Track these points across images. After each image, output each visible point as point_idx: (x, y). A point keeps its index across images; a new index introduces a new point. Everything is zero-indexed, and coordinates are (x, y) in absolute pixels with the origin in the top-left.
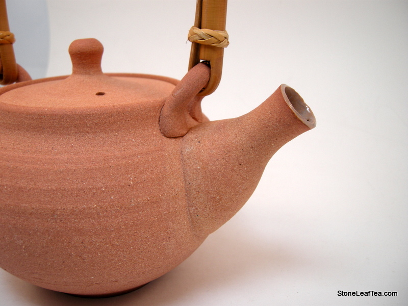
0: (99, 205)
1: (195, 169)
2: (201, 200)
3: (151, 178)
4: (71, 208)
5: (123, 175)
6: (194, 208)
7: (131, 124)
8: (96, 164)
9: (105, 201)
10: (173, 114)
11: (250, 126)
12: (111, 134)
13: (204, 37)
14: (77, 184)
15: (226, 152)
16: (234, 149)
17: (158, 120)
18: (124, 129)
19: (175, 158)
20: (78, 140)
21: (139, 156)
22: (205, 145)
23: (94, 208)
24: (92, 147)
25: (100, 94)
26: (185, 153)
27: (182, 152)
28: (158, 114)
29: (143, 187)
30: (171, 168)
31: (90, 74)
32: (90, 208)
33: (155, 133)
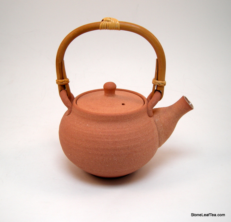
1: (161, 126)
2: (163, 136)
3: (151, 132)
4: (133, 145)
5: (145, 132)
6: (161, 139)
8: (137, 130)
9: (142, 141)
14: (134, 137)
15: (169, 120)
16: (171, 118)
20: (130, 123)
21: (147, 125)
22: (162, 118)
24: (134, 124)
25: (123, 104)
26: (156, 121)
29: (150, 135)
30: (154, 127)
32: (138, 144)
33: (147, 116)
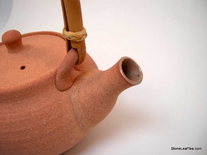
0: (31, 137)
1: (78, 108)
2: (84, 121)
3: (55, 118)
4: (18, 140)
5: (40, 120)
6: (81, 124)
7: (39, 91)
8: (25, 117)
9: (33, 134)
10: (61, 80)
11: (105, 84)
12: (30, 99)
13: (70, 37)
14: (18, 129)
15: (93, 98)
16: (98, 96)
17: (54, 83)
18: (36, 94)
19: (67, 103)
20: (14, 105)
21: (47, 108)
22: (82, 94)
23: (29, 138)
24: (21, 108)
25: (23, 68)
26: (72, 99)
27: (70, 98)
28: (54, 80)
29: (52, 124)
30: (65, 109)
31: (17, 52)
33: (54, 91)
